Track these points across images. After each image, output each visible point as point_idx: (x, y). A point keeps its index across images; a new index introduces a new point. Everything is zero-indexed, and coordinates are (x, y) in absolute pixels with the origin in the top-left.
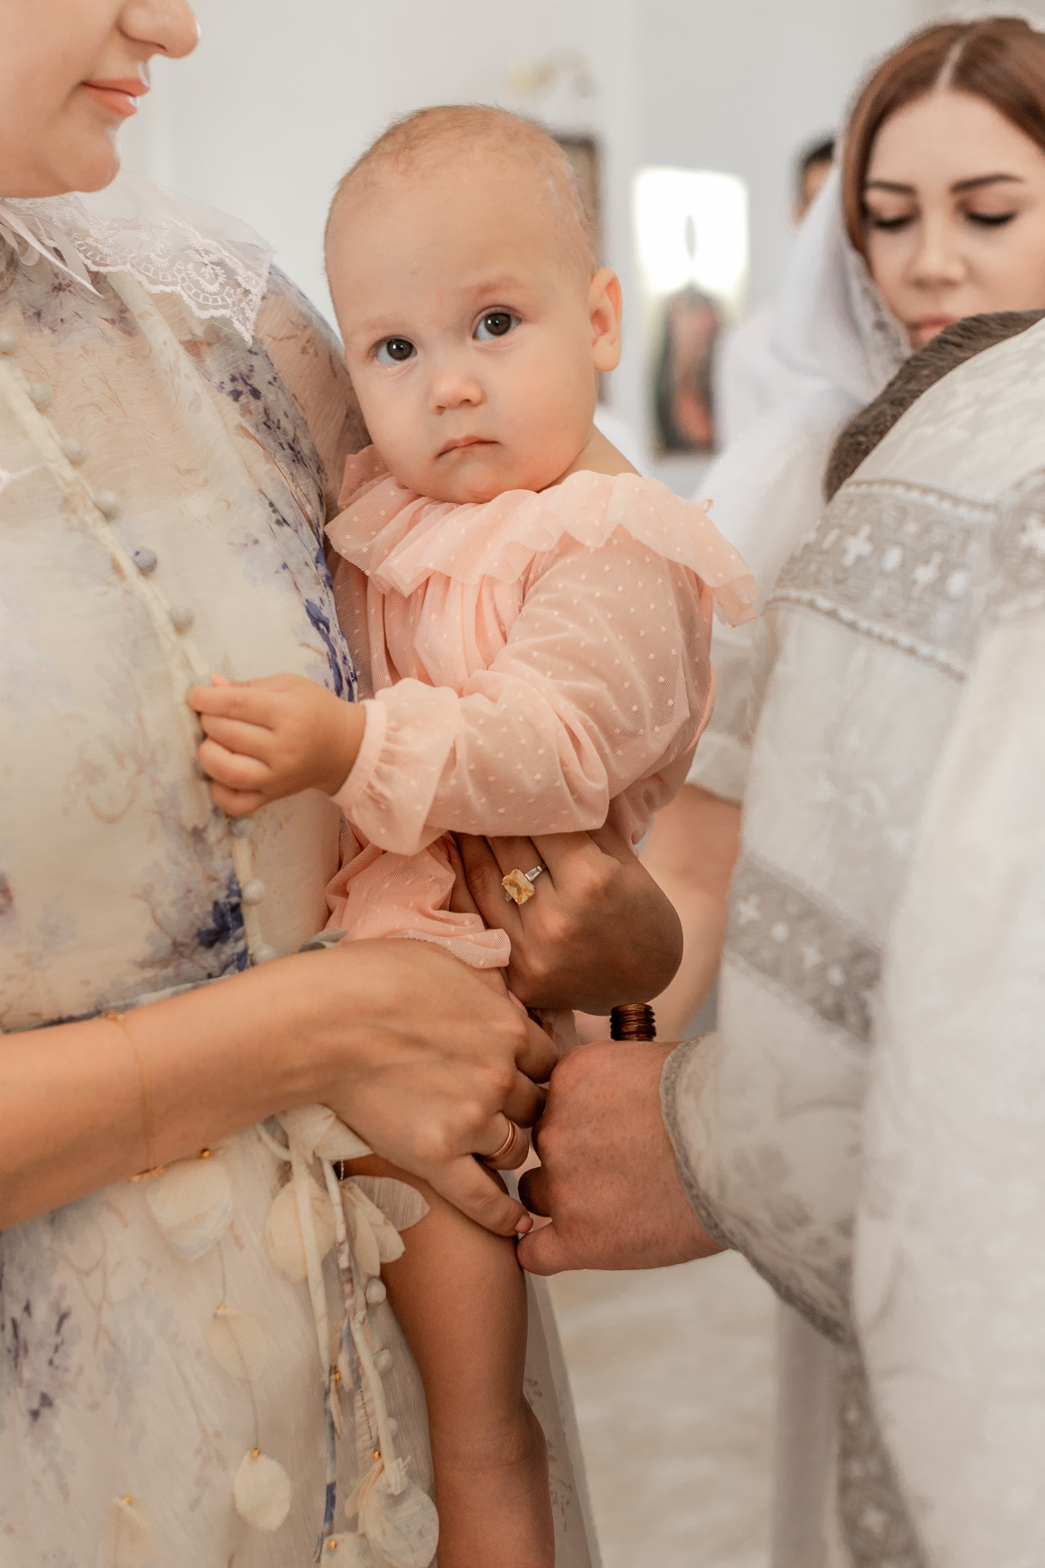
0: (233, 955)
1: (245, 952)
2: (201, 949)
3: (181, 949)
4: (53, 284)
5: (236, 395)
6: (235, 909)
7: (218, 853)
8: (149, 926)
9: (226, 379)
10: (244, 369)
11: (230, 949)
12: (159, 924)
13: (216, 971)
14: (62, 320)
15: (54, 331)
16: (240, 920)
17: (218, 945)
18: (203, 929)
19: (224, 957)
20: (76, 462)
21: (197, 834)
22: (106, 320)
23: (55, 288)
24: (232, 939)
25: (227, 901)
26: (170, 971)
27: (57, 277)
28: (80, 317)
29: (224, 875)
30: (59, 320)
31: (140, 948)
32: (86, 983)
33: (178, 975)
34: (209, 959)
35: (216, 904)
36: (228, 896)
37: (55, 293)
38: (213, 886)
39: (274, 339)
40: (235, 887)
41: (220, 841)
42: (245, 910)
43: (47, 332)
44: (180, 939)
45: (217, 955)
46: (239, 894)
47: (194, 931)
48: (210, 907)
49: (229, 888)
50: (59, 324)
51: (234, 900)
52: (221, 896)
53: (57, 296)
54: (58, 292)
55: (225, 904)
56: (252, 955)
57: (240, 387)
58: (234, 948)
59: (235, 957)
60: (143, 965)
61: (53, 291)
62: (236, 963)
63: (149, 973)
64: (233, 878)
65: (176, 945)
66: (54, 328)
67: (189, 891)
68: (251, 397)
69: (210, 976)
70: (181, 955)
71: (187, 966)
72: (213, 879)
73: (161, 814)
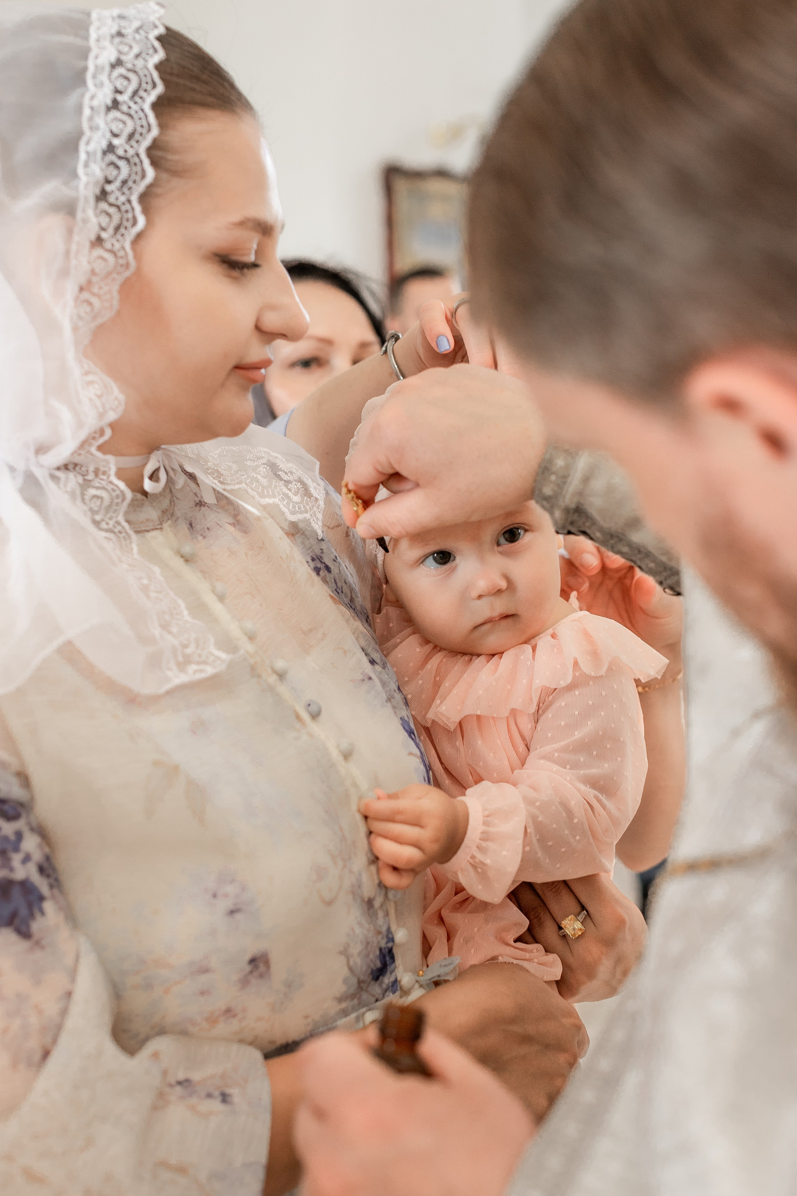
0: (389, 983)
1: (396, 979)
2: (373, 983)
3: (362, 985)
4: (195, 501)
5: (317, 570)
6: (390, 951)
7: (381, 914)
8: (345, 972)
9: (309, 560)
10: (318, 552)
11: (387, 980)
12: (351, 969)
13: (381, 996)
14: (208, 528)
15: (204, 537)
16: (393, 958)
17: (381, 978)
18: (375, 968)
19: (384, 986)
20: (251, 638)
21: (370, 903)
22: (230, 524)
23: (197, 504)
24: (388, 972)
25: (385, 946)
26: (356, 1001)
27: (197, 496)
28: (221, 527)
29: (384, 929)
30: (206, 529)
31: (340, 988)
32: (306, 1017)
33: (359, 1004)
34: (376, 989)
35: (381, 949)
36: (387, 943)
37: (198, 508)
38: (380, 937)
39: (329, 528)
40: (390, 936)
41: (382, 906)
42: (395, 951)
43: (200, 538)
44: (362, 978)
45: (380, 985)
46: (392, 940)
47: (369, 971)
48: (378, 952)
49: (387, 937)
50: (207, 531)
51: (390, 945)
52: (383, 944)
53: (200, 510)
54: (200, 507)
55: (385, 948)
56: (400, 981)
57: (319, 565)
58: (389, 978)
59: (390, 984)
60: (340, 1000)
61: (196, 506)
62: (390, 988)
63: (344, 1005)
64: (389, 930)
65: (360, 982)
66: (204, 535)
67: (368, 943)
68: (326, 572)
69: (377, 1000)
70: (362, 989)
71: (365, 996)
72: (379, 933)
73: (353, 893)
